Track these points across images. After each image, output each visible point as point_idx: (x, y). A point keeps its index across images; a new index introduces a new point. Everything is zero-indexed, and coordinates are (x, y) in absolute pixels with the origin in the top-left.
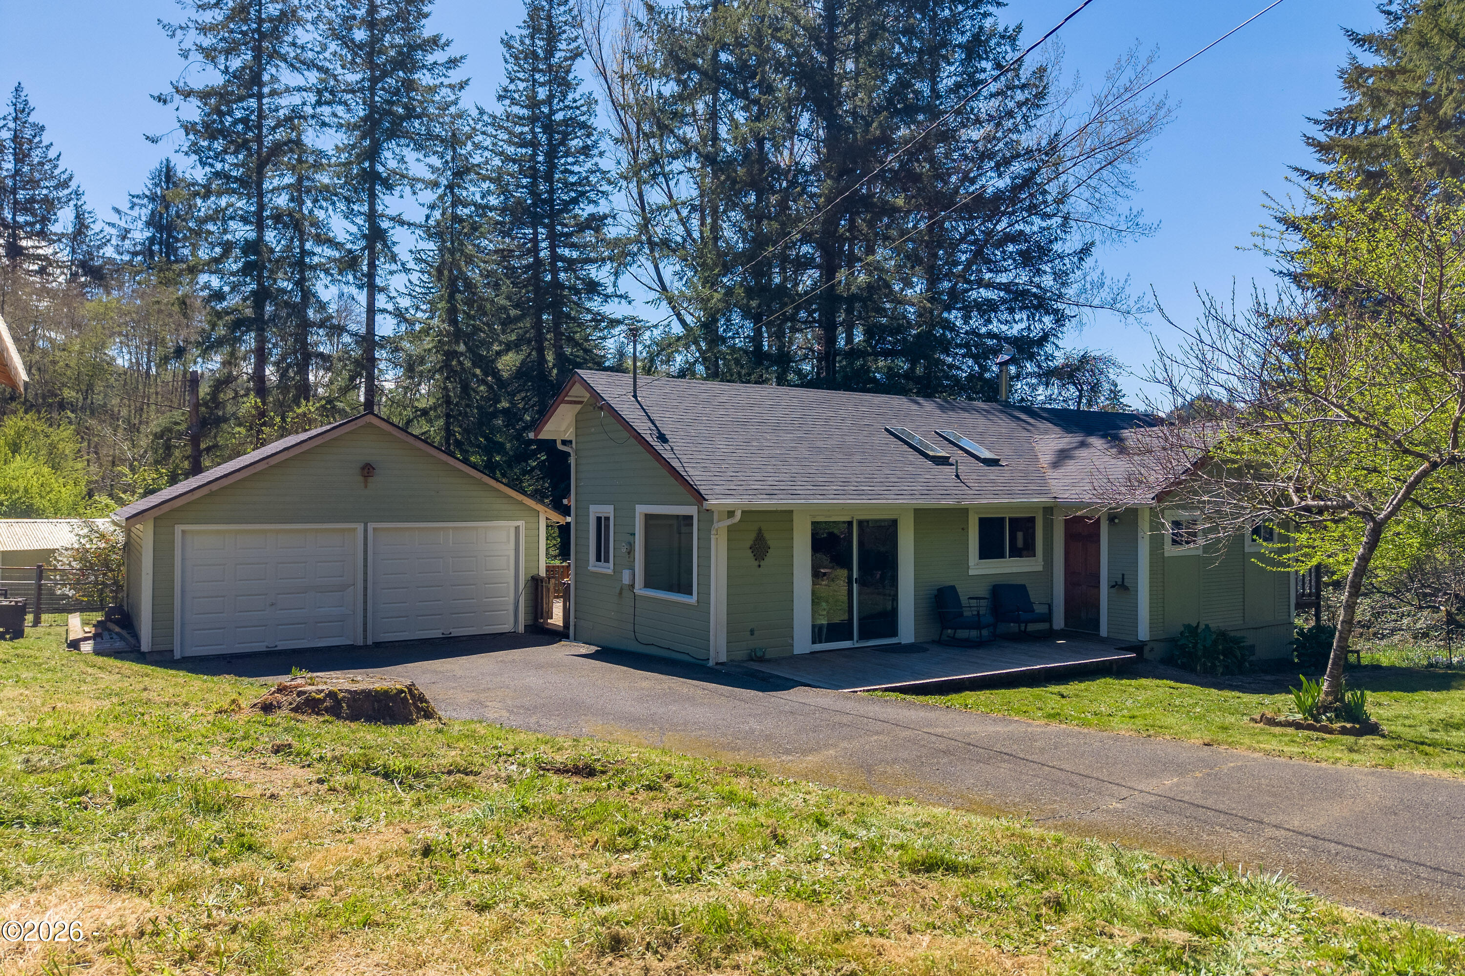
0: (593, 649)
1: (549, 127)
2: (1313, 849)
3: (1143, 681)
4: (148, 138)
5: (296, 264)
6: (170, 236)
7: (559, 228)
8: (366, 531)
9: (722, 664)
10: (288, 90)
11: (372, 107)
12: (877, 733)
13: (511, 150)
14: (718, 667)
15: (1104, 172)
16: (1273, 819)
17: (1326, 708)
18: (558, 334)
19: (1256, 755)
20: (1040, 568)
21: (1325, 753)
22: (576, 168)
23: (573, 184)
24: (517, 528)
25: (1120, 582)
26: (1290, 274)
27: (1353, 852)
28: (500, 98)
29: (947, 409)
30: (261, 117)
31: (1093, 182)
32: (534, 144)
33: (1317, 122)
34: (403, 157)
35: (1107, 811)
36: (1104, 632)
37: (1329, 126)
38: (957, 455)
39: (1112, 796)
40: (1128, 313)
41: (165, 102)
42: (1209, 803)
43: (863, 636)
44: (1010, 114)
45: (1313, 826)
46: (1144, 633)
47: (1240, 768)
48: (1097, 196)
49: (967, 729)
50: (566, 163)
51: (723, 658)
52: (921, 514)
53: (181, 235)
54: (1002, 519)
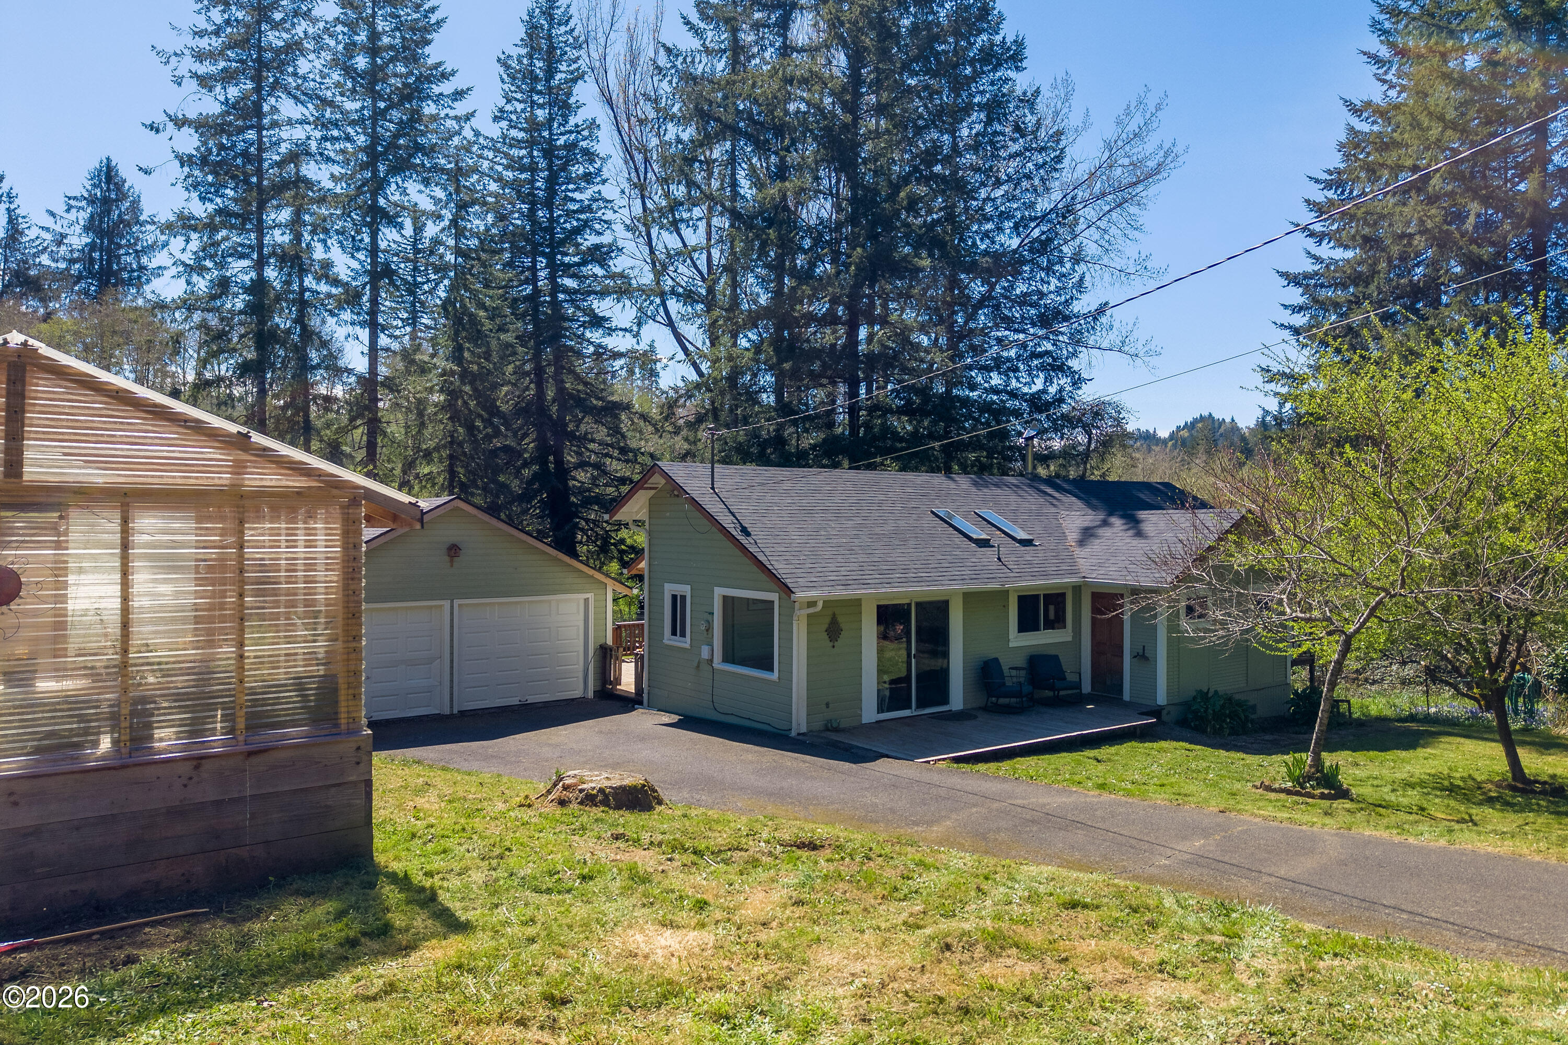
0: (675, 718)
1: (549, 153)
2: (1292, 889)
3: (1164, 744)
4: (141, 169)
5: (294, 302)
6: (111, 242)
7: (559, 257)
8: (452, 607)
9: (803, 734)
10: (290, 122)
11: (375, 138)
12: (975, 805)
13: (509, 175)
14: (801, 738)
15: (1114, 214)
16: (1267, 870)
17: (1310, 778)
18: (559, 369)
19: (1257, 820)
20: (1070, 639)
21: (1306, 818)
22: (577, 196)
23: (575, 212)
24: (586, 600)
25: (1141, 653)
26: (1290, 327)
27: (1316, 891)
28: (496, 119)
29: (982, 485)
30: (260, 149)
31: (1103, 224)
32: (533, 169)
33: (1317, 181)
34: (405, 188)
35: (1160, 866)
36: (1126, 697)
37: (1328, 185)
38: (997, 538)
39: (1161, 855)
40: (1137, 355)
41: (157, 131)
42: (1226, 859)
43: (920, 705)
44: (1029, 177)
45: (1292, 874)
46: (1162, 699)
47: (1246, 831)
48: (1107, 237)
49: (1040, 801)
50: (567, 190)
51: (804, 729)
52: (968, 597)
53: (124, 242)
54: (1037, 596)
